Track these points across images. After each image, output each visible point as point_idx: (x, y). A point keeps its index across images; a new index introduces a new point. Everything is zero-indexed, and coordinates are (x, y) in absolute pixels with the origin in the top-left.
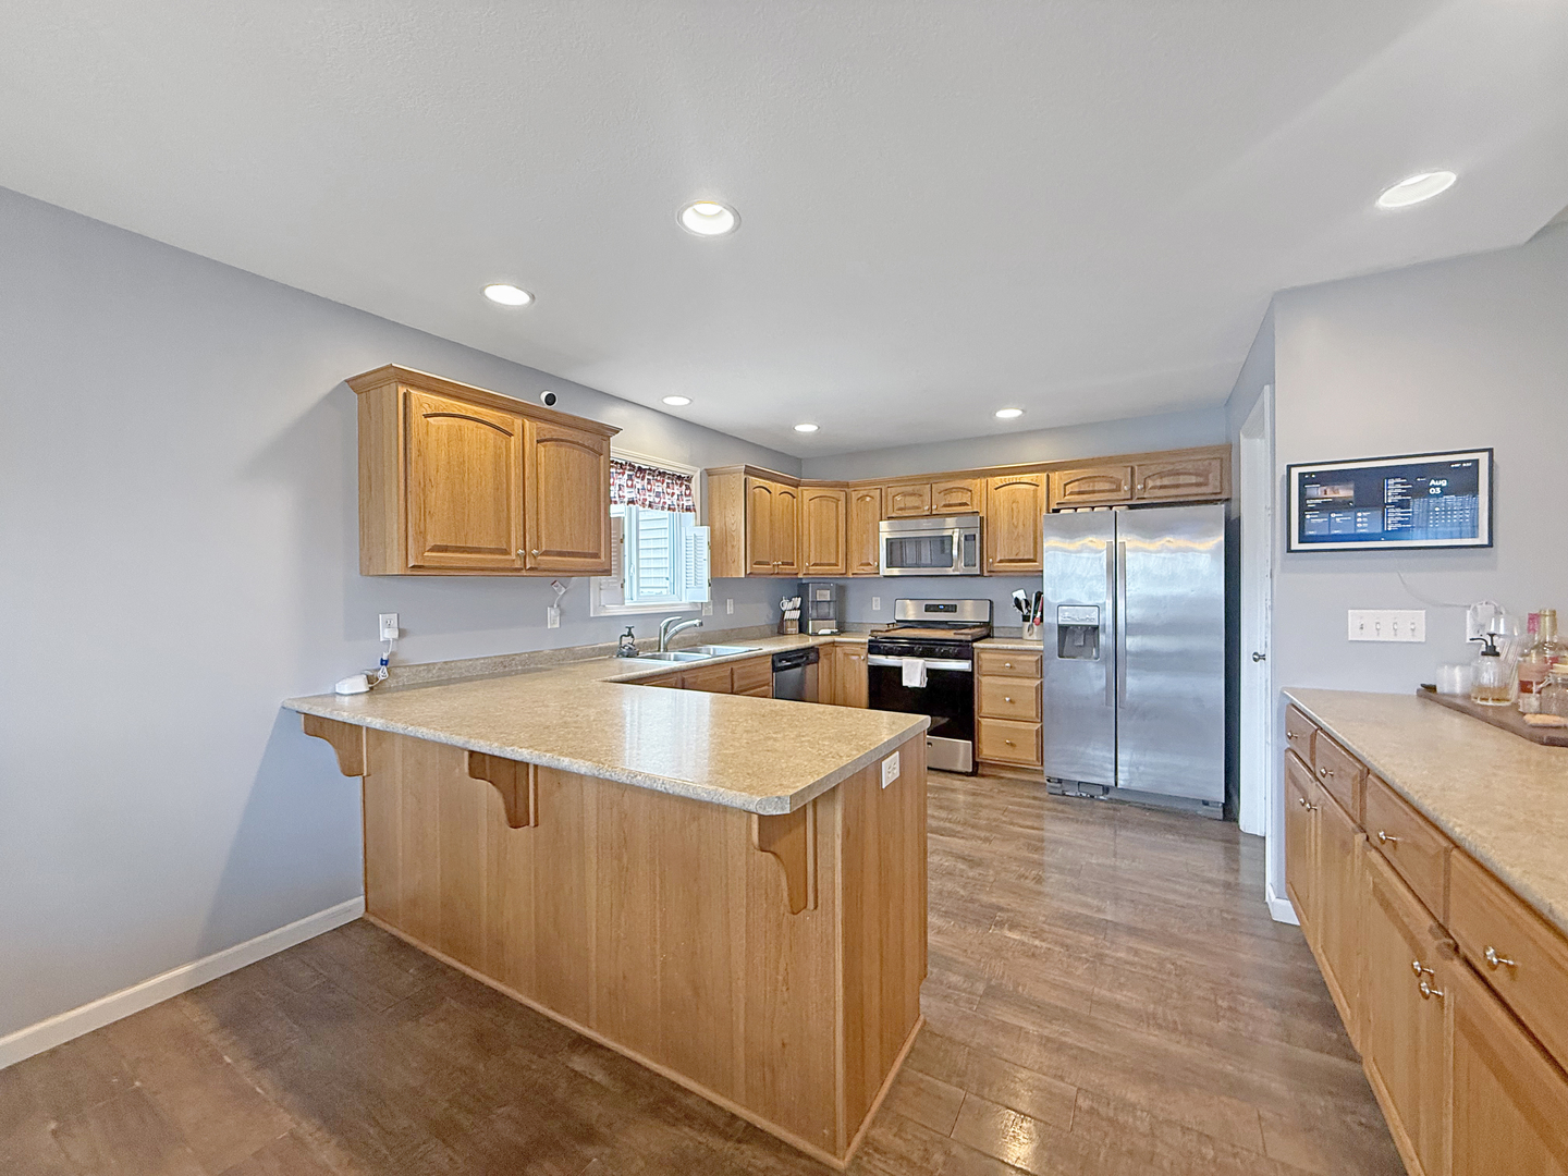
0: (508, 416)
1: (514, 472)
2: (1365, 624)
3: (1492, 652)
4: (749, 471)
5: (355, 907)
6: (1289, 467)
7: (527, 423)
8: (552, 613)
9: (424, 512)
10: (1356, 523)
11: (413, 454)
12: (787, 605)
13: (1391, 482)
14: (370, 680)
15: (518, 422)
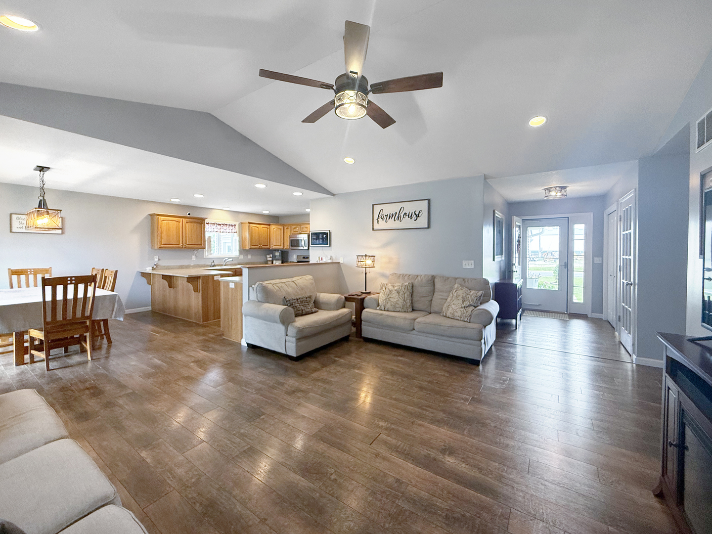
0: (179, 219)
1: (181, 229)
4: (249, 223)
5: (150, 308)
7: (184, 219)
8: (193, 256)
9: (161, 238)
11: (159, 228)
12: (268, 256)
14: (153, 268)
15: (181, 219)
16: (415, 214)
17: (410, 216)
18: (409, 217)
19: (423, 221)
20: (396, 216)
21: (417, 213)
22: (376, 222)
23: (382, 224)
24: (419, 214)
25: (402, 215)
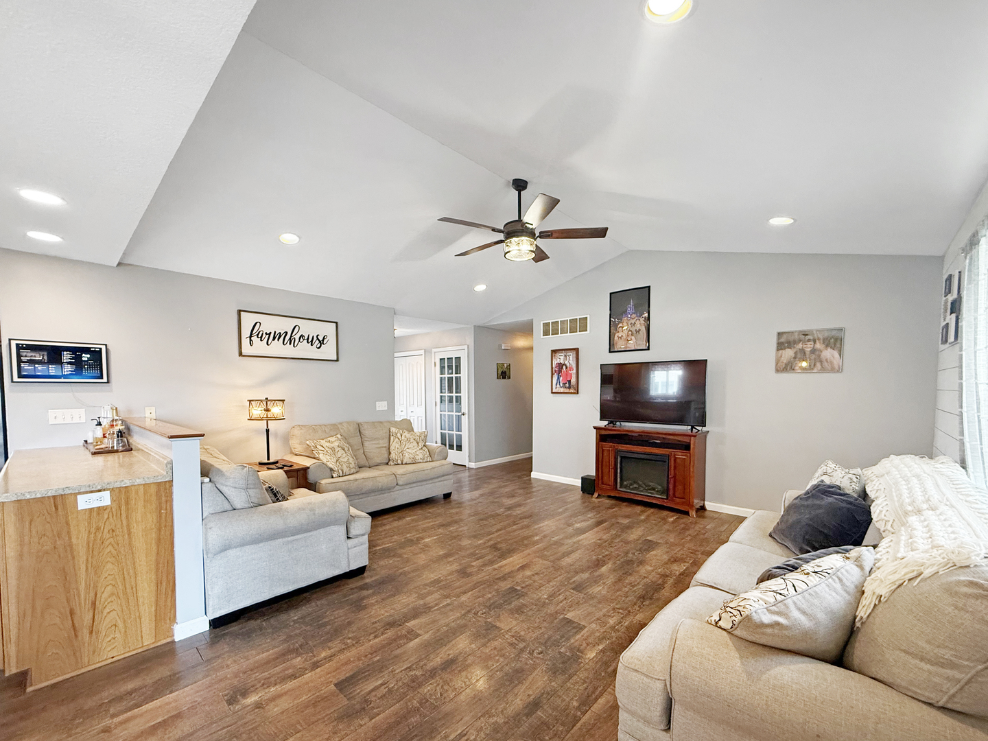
2: (56, 416)
3: (99, 424)
6: (10, 340)
10: (49, 370)
13: (65, 353)
16: (318, 339)
17: (310, 340)
18: (308, 342)
19: (329, 351)
20: (288, 338)
21: (321, 339)
22: (245, 342)
23: (259, 347)
24: (323, 340)
25: (297, 337)
